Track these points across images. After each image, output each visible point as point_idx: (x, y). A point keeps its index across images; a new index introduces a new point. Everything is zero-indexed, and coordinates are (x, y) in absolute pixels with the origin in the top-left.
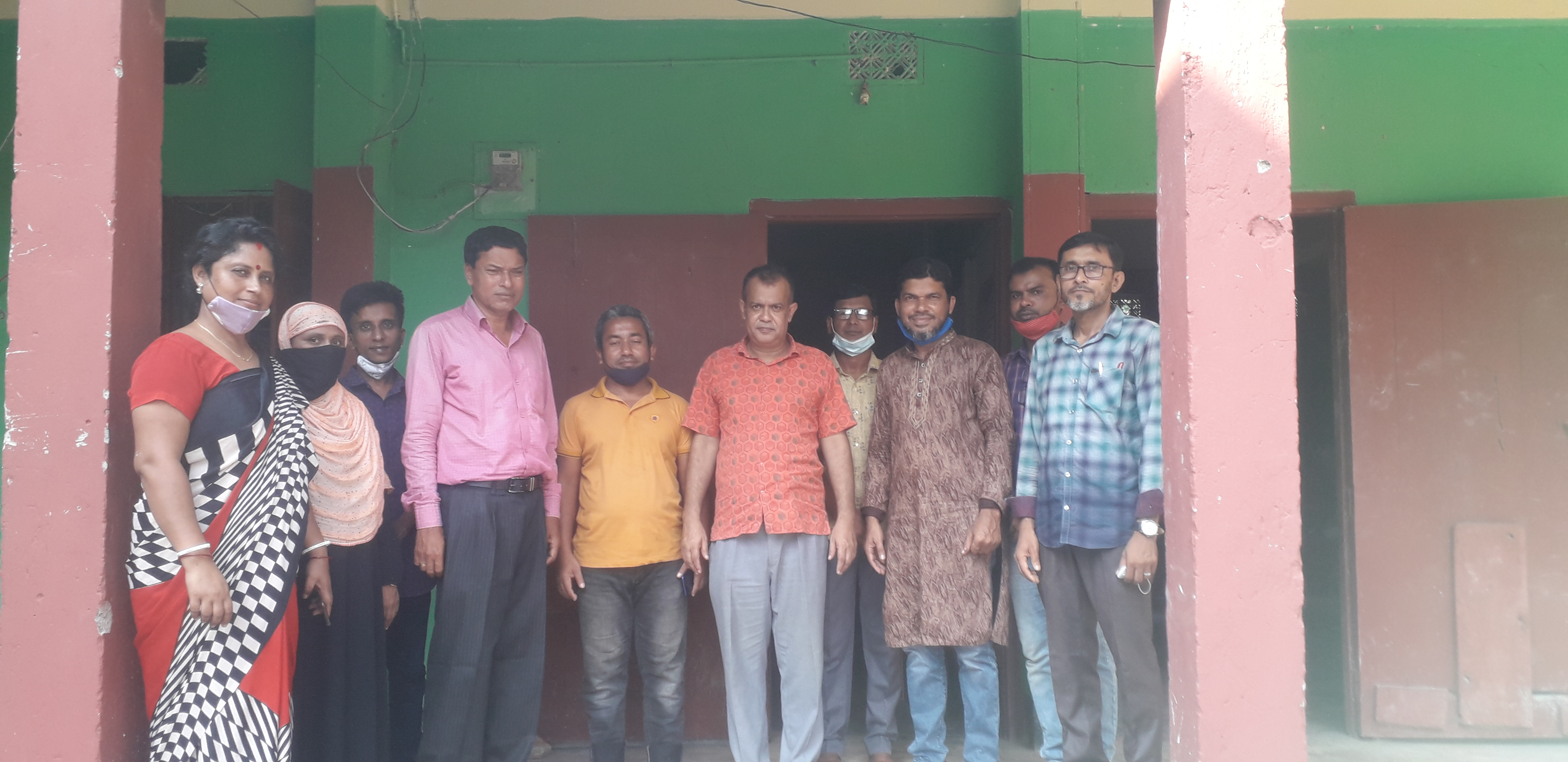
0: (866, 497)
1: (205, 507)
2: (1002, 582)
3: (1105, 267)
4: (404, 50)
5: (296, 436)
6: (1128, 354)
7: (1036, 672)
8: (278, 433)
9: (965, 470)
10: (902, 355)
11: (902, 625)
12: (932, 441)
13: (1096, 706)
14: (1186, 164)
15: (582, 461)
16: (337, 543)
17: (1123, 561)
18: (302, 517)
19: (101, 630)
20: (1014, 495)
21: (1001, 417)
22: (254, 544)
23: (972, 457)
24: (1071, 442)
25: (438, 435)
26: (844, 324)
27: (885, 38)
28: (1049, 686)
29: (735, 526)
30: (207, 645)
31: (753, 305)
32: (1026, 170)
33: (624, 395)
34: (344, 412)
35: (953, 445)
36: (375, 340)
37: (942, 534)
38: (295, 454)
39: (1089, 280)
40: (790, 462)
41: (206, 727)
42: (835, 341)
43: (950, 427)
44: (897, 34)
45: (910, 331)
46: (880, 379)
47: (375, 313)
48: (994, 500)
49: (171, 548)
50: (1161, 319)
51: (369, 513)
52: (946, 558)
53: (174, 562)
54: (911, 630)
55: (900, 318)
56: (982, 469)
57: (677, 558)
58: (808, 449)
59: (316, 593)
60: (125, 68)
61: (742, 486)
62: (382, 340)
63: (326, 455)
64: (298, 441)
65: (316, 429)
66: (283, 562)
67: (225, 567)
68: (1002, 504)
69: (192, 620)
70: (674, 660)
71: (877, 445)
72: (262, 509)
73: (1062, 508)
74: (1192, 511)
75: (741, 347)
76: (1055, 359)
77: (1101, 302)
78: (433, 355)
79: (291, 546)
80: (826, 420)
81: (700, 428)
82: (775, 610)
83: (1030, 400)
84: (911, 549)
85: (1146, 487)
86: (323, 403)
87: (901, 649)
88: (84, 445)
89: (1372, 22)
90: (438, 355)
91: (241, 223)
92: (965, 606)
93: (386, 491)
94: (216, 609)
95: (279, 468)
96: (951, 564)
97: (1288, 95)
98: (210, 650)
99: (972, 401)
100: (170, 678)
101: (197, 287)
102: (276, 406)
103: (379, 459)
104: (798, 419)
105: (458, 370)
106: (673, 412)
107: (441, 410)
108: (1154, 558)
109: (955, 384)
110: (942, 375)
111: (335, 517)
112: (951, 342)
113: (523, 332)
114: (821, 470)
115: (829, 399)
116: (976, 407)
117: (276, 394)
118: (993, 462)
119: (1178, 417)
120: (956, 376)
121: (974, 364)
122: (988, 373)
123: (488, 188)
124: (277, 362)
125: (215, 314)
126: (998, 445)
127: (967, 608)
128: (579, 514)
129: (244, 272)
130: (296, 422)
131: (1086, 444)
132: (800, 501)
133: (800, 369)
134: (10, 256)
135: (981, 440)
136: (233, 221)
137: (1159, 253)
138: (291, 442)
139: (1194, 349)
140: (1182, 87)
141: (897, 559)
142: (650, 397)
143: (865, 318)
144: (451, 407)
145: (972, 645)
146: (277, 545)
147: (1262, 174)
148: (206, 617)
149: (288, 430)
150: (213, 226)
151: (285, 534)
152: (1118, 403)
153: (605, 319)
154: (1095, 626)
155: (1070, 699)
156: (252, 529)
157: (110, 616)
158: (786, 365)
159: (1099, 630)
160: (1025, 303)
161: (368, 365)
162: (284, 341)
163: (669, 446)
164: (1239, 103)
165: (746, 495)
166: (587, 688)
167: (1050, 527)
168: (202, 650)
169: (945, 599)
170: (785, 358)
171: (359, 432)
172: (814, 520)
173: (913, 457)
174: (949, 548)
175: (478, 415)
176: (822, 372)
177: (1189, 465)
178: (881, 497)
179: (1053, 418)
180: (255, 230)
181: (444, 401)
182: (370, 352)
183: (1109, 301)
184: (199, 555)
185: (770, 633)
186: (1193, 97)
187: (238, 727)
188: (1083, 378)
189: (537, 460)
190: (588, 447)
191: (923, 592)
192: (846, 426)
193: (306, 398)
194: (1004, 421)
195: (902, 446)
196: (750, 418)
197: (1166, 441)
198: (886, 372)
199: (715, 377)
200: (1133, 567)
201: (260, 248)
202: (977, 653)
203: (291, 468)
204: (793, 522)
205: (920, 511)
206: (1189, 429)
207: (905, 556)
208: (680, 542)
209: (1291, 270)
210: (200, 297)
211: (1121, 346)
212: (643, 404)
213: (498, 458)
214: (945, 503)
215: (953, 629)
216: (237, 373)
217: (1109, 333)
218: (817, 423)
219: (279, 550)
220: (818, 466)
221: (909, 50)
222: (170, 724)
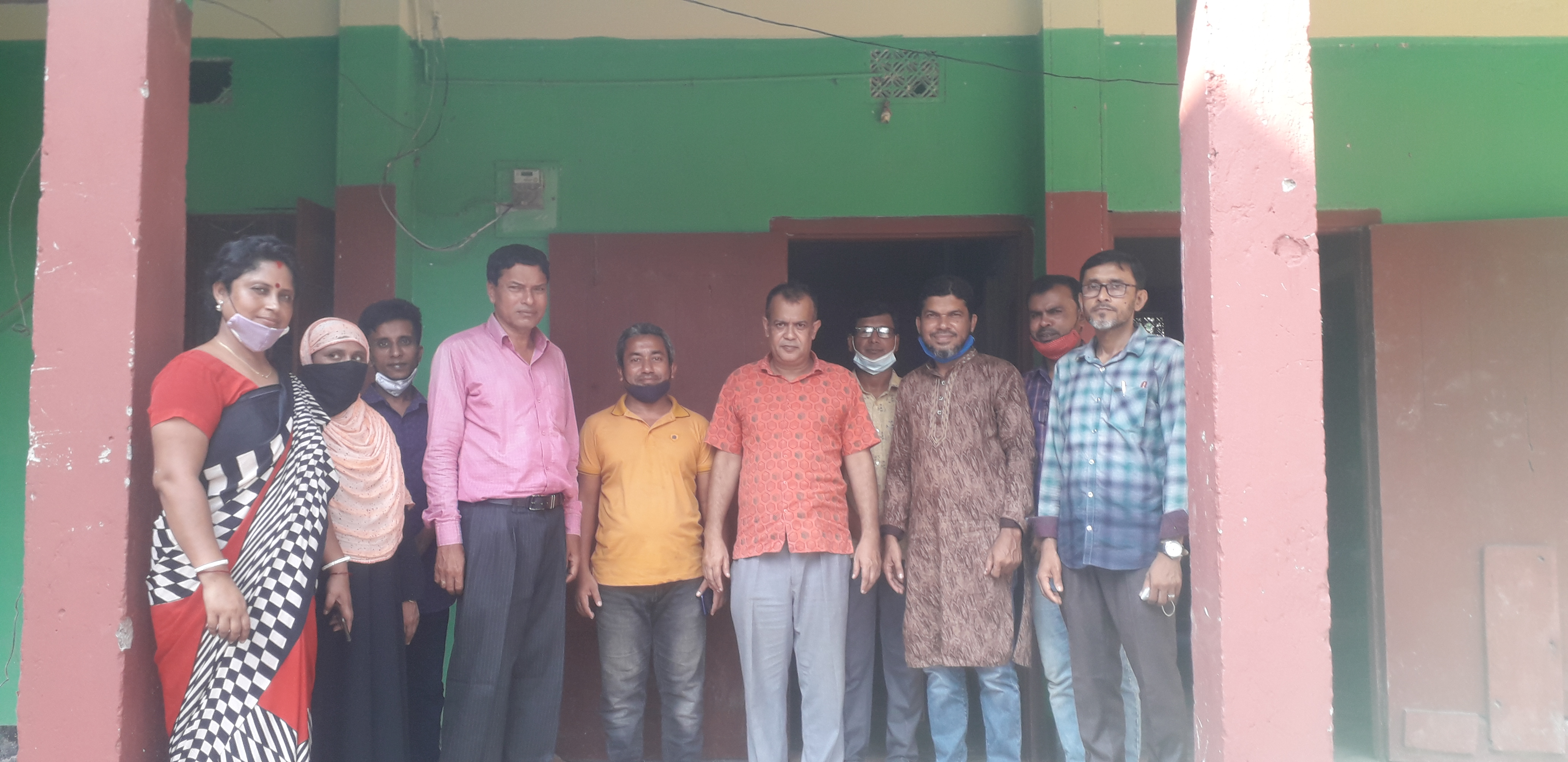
0: (885, 515)
1: (223, 524)
2: (1024, 602)
3: (1128, 285)
4: (427, 69)
5: (315, 452)
6: (1152, 373)
7: (1059, 695)
8: (296, 450)
9: (987, 490)
10: (923, 373)
11: (923, 646)
12: (952, 460)
13: (1120, 730)
14: (1210, 183)
15: (600, 480)
16: (356, 561)
17: (1147, 583)
18: (320, 533)
19: (121, 646)
20: (1037, 514)
21: (1023, 436)
22: (272, 561)
23: (993, 476)
24: (1093, 462)
25: (459, 452)
26: (865, 342)
27: (906, 57)
28: (1071, 708)
29: (757, 544)
30: (225, 661)
31: (776, 323)
32: (1048, 188)
33: (643, 412)
34: (366, 429)
35: (974, 464)
36: (393, 357)
37: (965, 555)
38: (314, 470)
39: (1112, 299)
40: (813, 480)
41: (225, 744)
42: (856, 359)
43: (971, 445)
44: (918, 53)
45: (932, 349)
46: (900, 397)
47: (392, 330)
48: (1015, 519)
49: (190, 565)
50: (1185, 338)
51: (390, 530)
52: (966, 578)
53: (194, 578)
54: (931, 650)
55: (922, 336)
56: (1003, 488)
57: (697, 576)
58: (832, 467)
59: (336, 609)
60: (152, 88)
61: (765, 504)
62: (400, 356)
63: (347, 472)
64: (316, 457)
65: (337, 446)
66: (301, 579)
67: (244, 583)
68: (1023, 524)
69: (211, 637)
70: (692, 680)
71: (896, 463)
72: (281, 525)
73: (1084, 528)
74: (1218, 532)
75: (764, 364)
76: (1077, 377)
77: (1124, 321)
78: (455, 372)
79: (309, 562)
80: (849, 438)
81: (722, 445)
82: (797, 629)
83: (1052, 419)
84: (932, 568)
85: (1170, 507)
86: (344, 420)
87: (921, 670)
88: (107, 461)
89: (1398, 39)
90: (460, 372)
91: (262, 241)
92: (986, 626)
93: (406, 507)
94: (234, 625)
95: (297, 484)
96: (972, 584)
97: (1313, 113)
98: (228, 666)
99: (993, 419)
100: (189, 694)
101: (217, 304)
102: (295, 422)
103: (400, 476)
104: (821, 437)
105: (480, 388)
106: (693, 431)
107: (462, 428)
108: (1178, 580)
109: (976, 402)
110: (962, 393)
111: (356, 534)
112: (972, 360)
113: (545, 350)
114: (844, 488)
115: (853, 416)
116: (998, 425)
117: (294, 410)
118: (1014, 481)
119: (1203, 438)
120: (977, 393)
121: (996, 383)
122: (1010, 391)
123: (510, 206)
124: (296, 379)
125: (234, 332)
126: (1020, 464)
127: (988, 628)
128: (598, 530)
129: (263, 290)
130: (315, 438)
131: (1109, 464)
132: (823, 519)
133: (824, 386)
134: (36, 274)
135: (1003, 458)
136: (254, 239)
137: (1183, 272)
138: (309, 458)
139: (1219, 369)
140: (1206, 106)
141: (917, 578)
142: (670, 415)
143: (886, 336)
144: (472, 424)
145: (993, 666)
146: (295, 561)
147: (1288, 193)
148: (223, 633)
149: (306, 446)
150: (234, 244)
151: (303, 550)
152: (1141, 422)
153: (627, 336)
154: (1120, 646)
155: (1093, 722)
156: (269, 546)
157: (131, 632)
158: (809, 381)
159: (1123, 653)
160: (1044, 323)
161: (386, 383)
162: (305, 358)
163: (688, 465)
164: (1263, 122)
165: (768, 513)
166: (606, 707)
167: (1072, 547)
168: (221, 666)
169: (966, 620)
170: (808, 375)
171: (380, 449)
172: (837, 539)
173: (933, 476)
174: (969, 567)
175: (499, 433)
176: (846, 390)
177: (1214, 486)
178: (900, 515)
179: (1075, 438)
180: (275, 248)
181: (466, 418)
182: (388, 368)
183: (1132, 319)
184: (217, 571)
185: (791, 653)
186: (1218, 115)
187: (257, 743)
188: (1106, 397)
189: (557, 477)
190: (607, 465)
191: (944, 612)
192: (870, 444)
193: (327, 413)
194: (1026, 440)
195: (922, 465)
196: (773, 436)
197: (1191, 461)
198: (906, 390)
199: (736, 392)
200: (1156, 589)
201: (279, 266)
202: (998, 675)
203: (310, 484)
204: (817, 541)
205: (940, 530)
206: (1214, 449)
207: (925, 576)
208: (701, 559)
209: (1316, 290)
210: (219, 315)
211: (1145, 365)
212: (662, 423)
213: (520, 475)
214: (966, 523)
215: (974, 650)
216: (255, 390)
217: (1132, 352)
218: (840, 441)
219: (297, 566)
220: (842, 484)
221: (930, 69)
222: (190, 740)
